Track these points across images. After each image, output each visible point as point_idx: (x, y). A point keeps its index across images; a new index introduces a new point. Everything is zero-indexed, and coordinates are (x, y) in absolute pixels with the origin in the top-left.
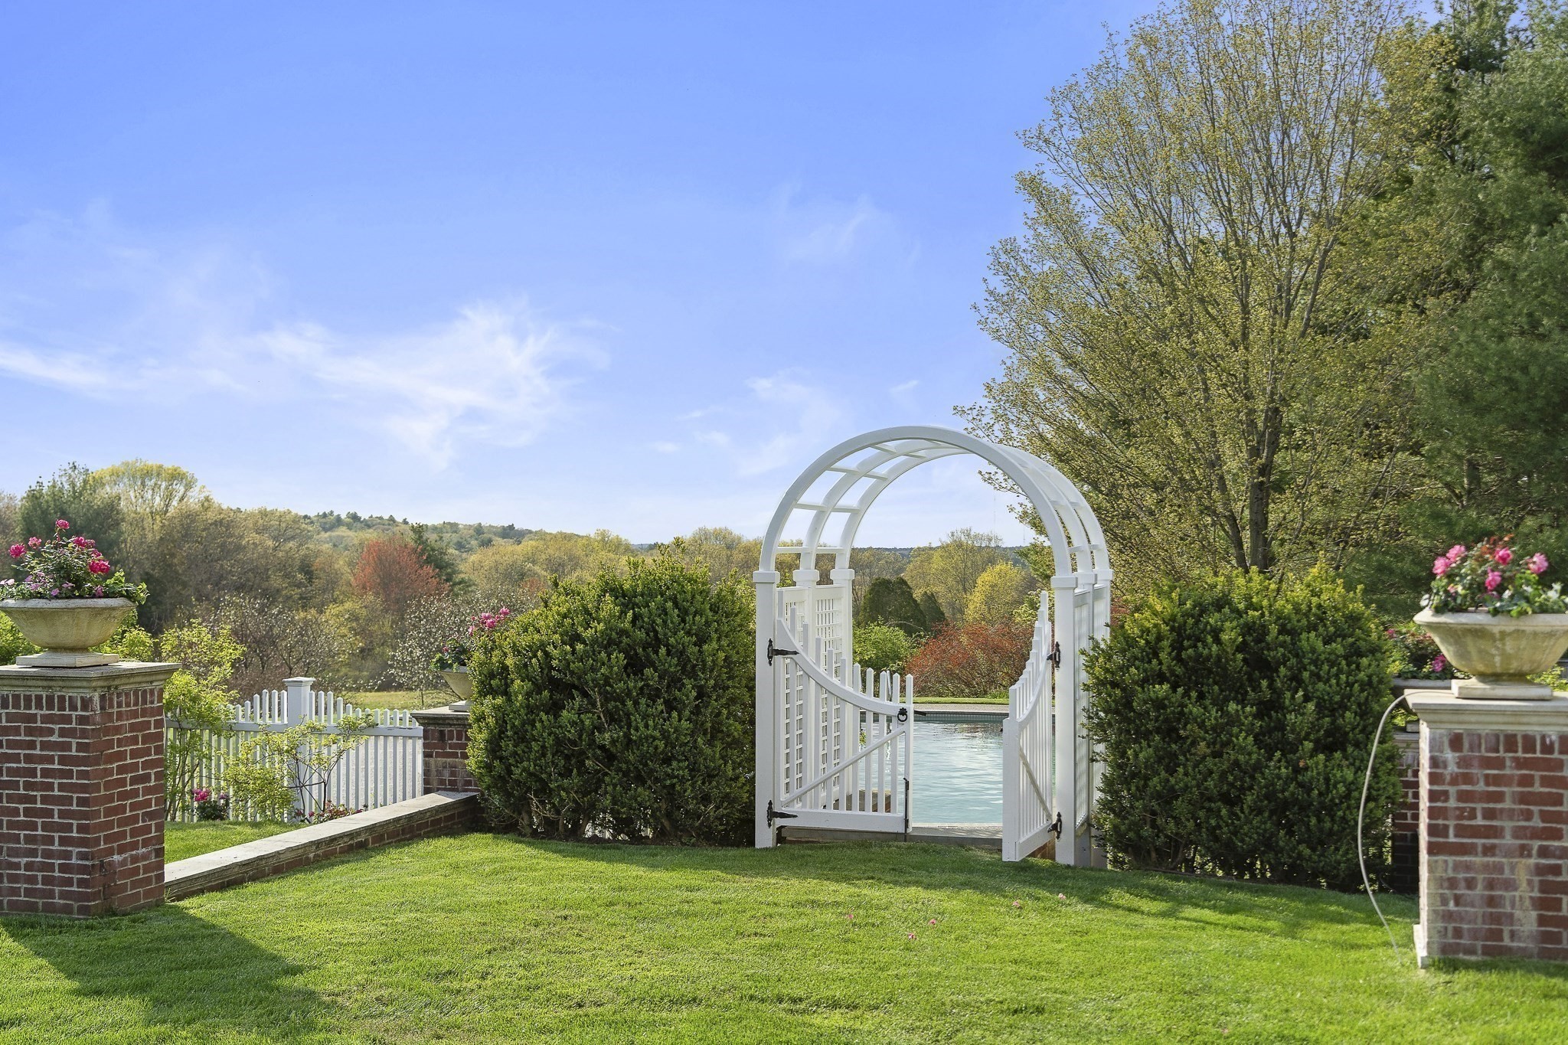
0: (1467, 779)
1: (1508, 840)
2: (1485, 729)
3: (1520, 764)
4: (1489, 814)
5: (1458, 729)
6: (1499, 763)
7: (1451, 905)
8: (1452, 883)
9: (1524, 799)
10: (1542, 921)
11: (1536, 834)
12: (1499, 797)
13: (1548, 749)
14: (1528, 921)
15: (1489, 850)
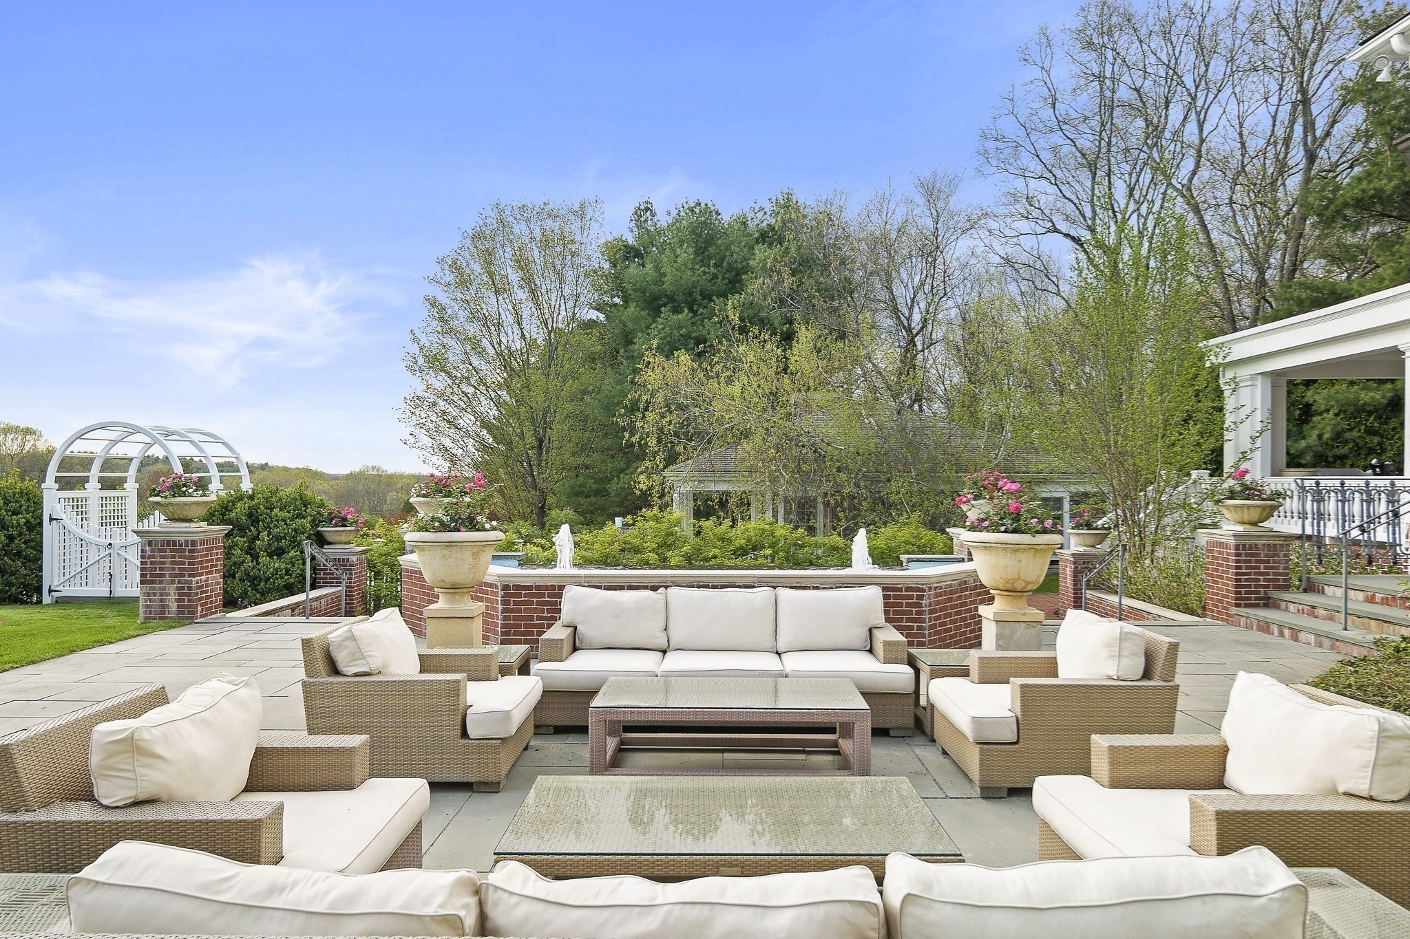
0: (153, 556)
1: (168, 578)
2: (160, 539)
3: (172, 551)
4: (161, 569)
5: (151, 539)
6: (164, 551)
7: (148, 603)
8: (149, 594)
9: (172, 563)
10: (178, 606)
11: (177, 576)
12: (164, 563)
13: (181, 545)
14: (173, 607)
15: (161, 582)
